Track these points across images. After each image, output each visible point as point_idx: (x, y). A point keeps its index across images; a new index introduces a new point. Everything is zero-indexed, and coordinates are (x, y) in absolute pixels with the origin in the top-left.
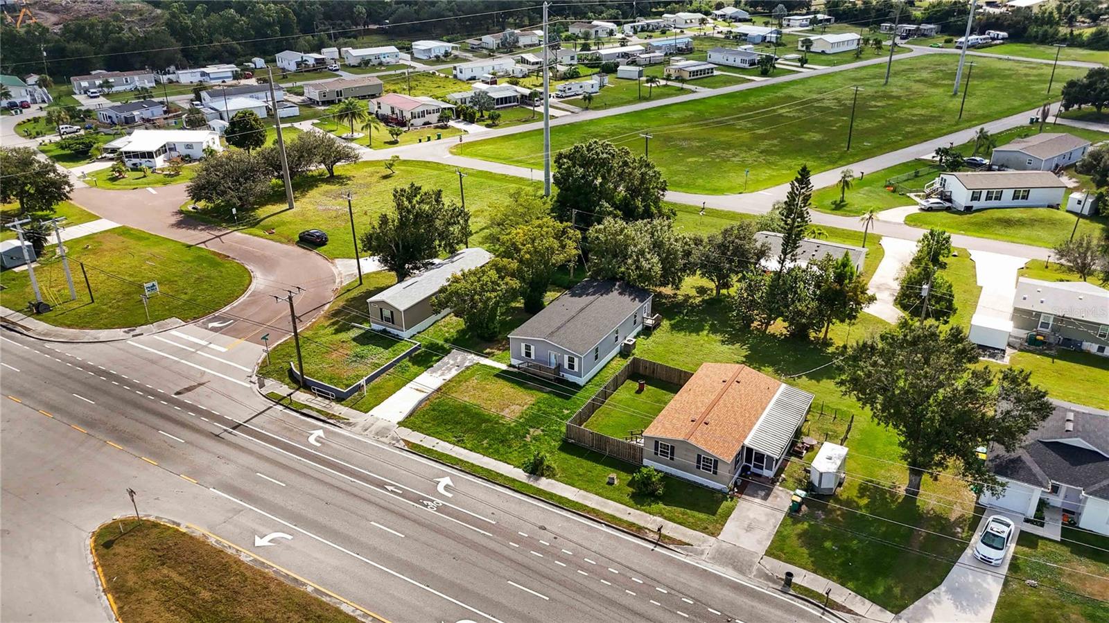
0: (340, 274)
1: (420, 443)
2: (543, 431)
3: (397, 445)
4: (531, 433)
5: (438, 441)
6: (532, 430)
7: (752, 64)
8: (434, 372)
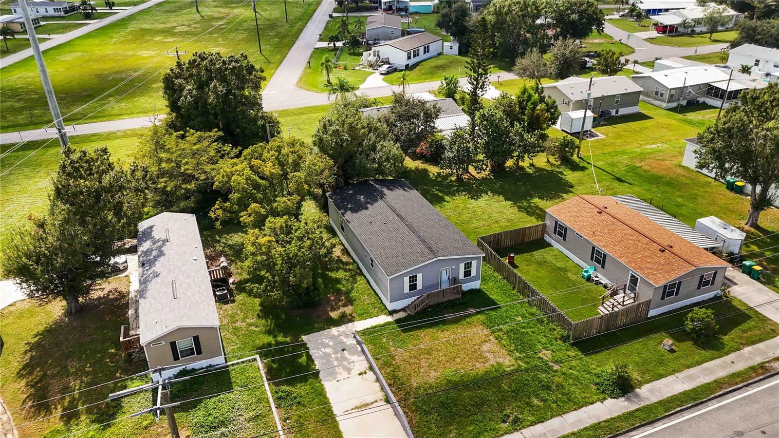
2: (546, 349)
4: (547, 359)
7: (66, 12)
8: (333, 374)
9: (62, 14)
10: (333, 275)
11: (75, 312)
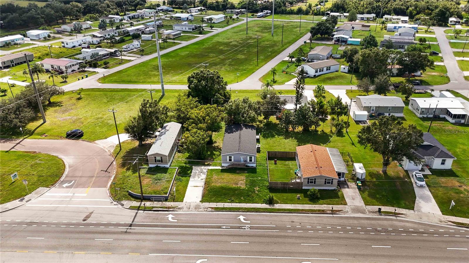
0: (104, 147)
1: (217, 207)
2: (258, 187)
3: (208, 210)
4: (256, 189)
5: (223, 203)
7: (193, 30)
8: (194, 177)
9: (191, 30)
10: (215, 152)
11: (141, 145)
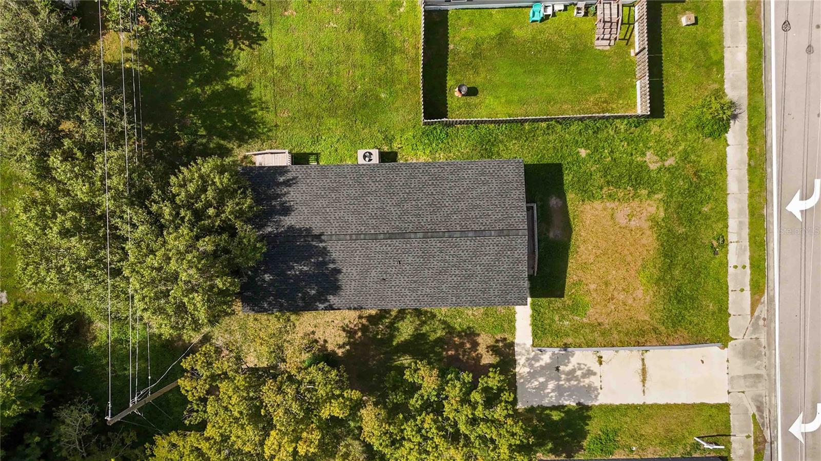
1: (747, 288)
2: (644, 154)
4: (659, 165)
5: (731, 270)
6: (653, 167)
8: (590, 390)
